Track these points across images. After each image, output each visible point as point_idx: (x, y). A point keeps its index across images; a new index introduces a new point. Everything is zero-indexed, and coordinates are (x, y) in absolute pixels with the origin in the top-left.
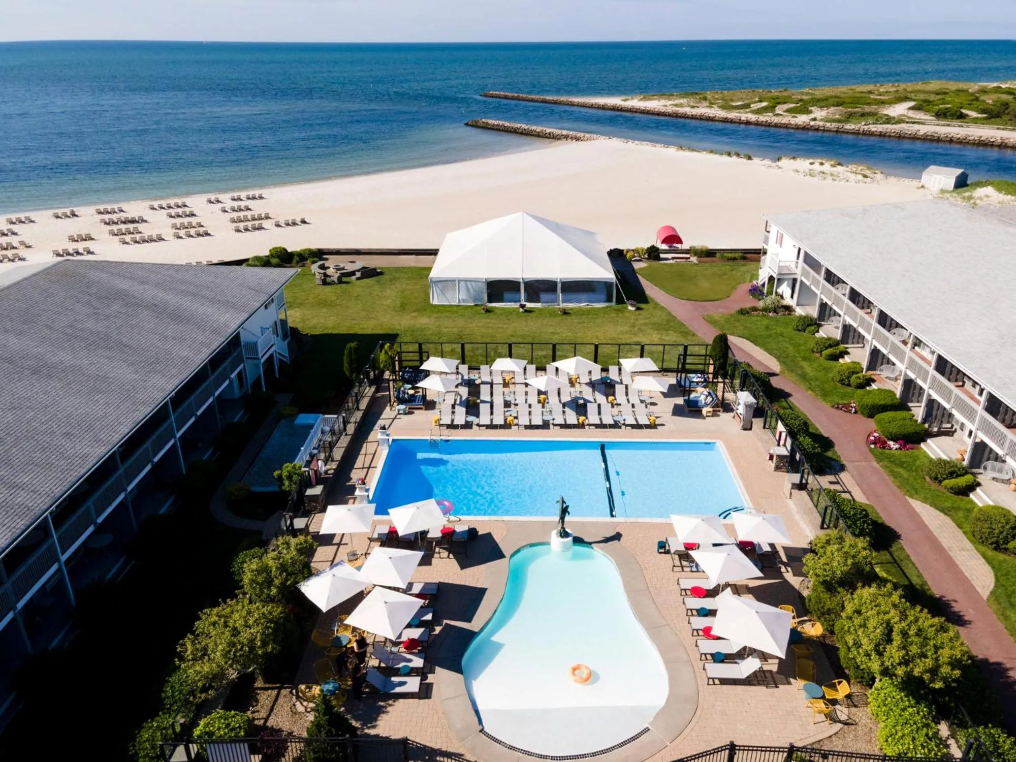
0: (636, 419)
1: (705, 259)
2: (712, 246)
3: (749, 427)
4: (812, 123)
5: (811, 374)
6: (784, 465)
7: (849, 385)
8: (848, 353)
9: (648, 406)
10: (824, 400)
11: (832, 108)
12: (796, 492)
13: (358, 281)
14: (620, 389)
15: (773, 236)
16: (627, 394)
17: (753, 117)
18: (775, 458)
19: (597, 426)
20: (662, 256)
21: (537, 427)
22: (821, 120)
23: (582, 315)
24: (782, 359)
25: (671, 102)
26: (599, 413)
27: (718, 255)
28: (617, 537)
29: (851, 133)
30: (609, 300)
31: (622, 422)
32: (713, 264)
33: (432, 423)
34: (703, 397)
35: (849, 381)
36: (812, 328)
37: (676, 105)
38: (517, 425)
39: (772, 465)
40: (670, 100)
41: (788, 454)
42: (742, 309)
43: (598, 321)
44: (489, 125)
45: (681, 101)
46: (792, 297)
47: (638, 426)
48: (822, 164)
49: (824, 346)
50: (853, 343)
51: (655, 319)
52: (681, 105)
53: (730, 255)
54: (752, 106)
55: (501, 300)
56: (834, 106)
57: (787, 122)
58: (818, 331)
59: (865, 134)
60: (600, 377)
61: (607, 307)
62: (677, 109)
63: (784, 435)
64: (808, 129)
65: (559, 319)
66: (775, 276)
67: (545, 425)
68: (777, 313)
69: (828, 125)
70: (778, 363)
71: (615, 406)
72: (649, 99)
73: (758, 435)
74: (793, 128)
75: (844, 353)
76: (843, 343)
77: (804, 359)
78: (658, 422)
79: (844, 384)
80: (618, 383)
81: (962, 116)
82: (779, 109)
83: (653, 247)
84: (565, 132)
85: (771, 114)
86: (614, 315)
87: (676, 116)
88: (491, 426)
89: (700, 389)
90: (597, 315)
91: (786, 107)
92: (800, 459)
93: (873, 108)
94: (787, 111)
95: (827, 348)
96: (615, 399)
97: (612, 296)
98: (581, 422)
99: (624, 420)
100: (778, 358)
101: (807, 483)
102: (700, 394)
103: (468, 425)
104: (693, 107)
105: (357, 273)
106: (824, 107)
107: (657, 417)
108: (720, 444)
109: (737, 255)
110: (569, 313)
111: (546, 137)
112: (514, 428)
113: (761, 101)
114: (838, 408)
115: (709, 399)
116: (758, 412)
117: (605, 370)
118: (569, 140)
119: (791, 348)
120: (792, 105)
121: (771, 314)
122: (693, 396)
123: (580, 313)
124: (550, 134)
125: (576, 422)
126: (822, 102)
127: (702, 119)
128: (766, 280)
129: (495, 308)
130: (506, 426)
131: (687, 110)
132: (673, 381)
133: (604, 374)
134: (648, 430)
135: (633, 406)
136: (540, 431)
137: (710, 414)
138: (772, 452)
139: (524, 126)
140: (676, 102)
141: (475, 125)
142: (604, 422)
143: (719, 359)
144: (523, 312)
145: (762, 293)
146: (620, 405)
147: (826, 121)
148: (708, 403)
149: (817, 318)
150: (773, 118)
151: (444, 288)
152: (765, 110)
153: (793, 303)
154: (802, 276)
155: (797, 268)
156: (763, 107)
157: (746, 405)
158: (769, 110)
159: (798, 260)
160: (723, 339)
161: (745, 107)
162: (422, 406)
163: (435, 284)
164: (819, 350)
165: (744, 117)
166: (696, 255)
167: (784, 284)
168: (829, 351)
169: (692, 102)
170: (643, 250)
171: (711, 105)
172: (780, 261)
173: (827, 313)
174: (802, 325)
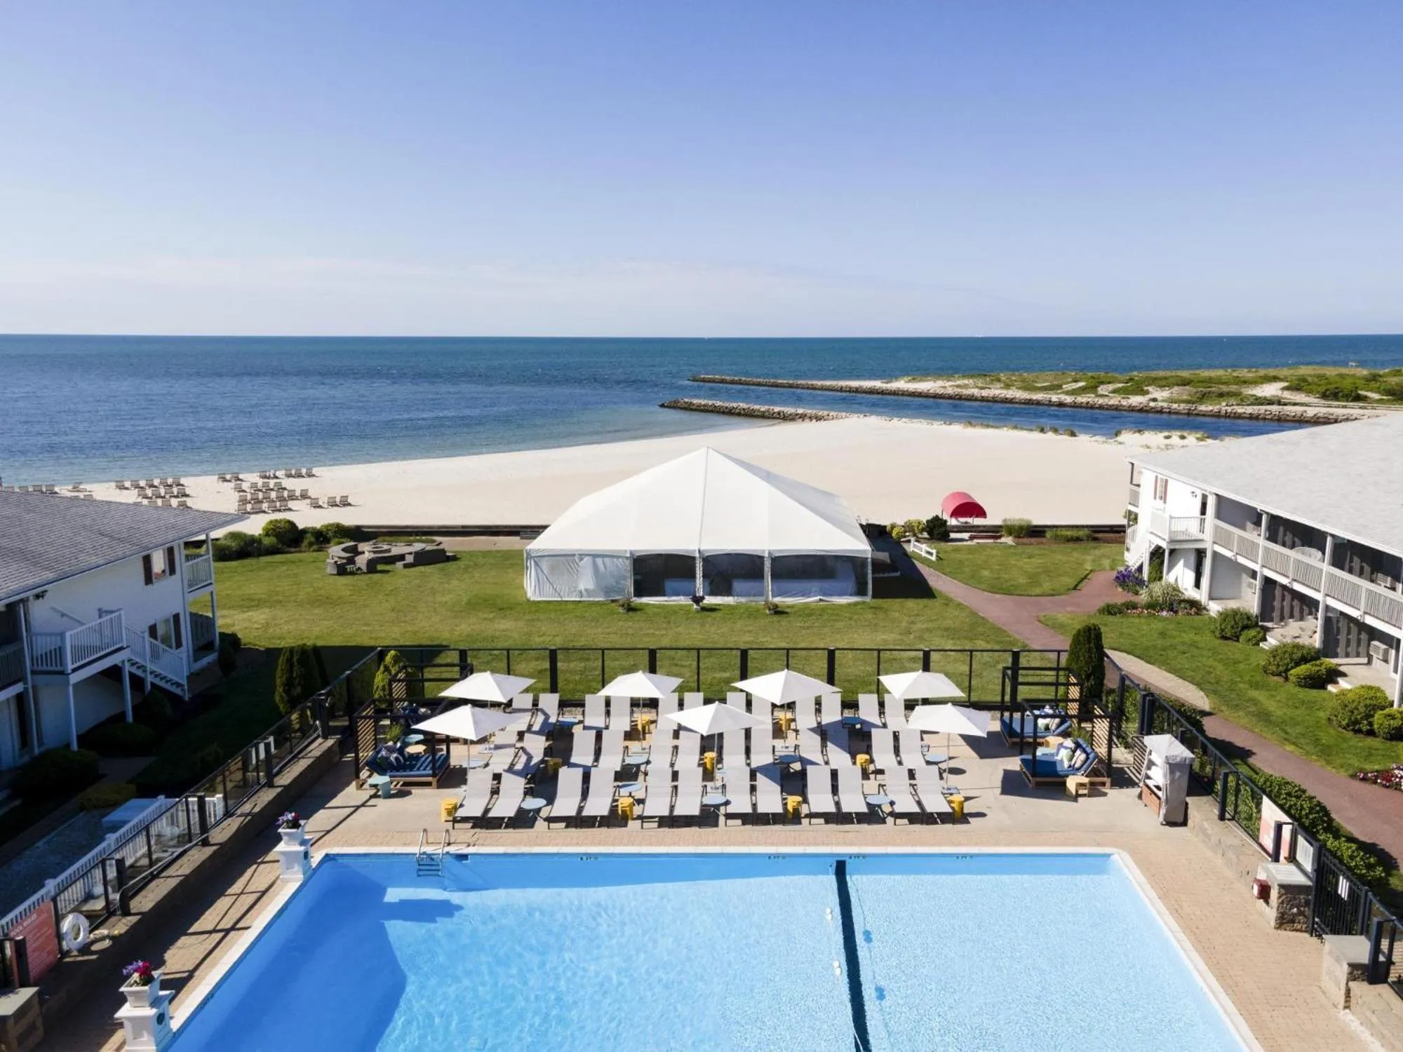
0: (919, 803)
1: (1025, 540)
2: (1038, 521)
3: (1181, 819)
4: (1152, 404)
5: (1279, 713)
6: (1300, 913)
7: (1371, 733)
8: (1344, 675)
9: (945, 775)
10: (1328, 763)
11: (1176, 388)
12: (1359, 988)
13: (407, 570)
14: (880, 740)
15: (1146, 491)
16: (897, 751)
17: (1068, 399)
18: (1274, 894)
19: (829, 818)
20: (953, 535)
21: (687, 821)
22: (1163, 401)
23: (810, 615)
24: (1208, 686)
25: (951, 383)
26: (835, 790)
27: (1048, 534)
29: (1209, 416)
30: (861, 591)
31: (887, 809)
32: (1042, 546)
33: (439, 814)
34: (1063, 755)
35: (1371, 724)
36: (1252, 633)
37: (958, 386)
38: (641, 818)
39: (1270, 913)
41: (1309, 883)
42: (1108, 606)
43: (840, 625)
44: (694, 405)
45: (966, 382)
46: (1197, 585)
47: (922, 818)
48: (1183, 437)
49: (1292, 660)
50: (1347, 655)
51: (949, 623)
52: (966, 386)
53: (1069, 533)
54: (1064, 386)
55: (659, 592)
56: (1178, 385)
57: (1116, 403)
58: (1264, 639)
59: (1229, 416)
60: (839, 718)
61: (856, 604)
62: (959, 390)
63: (1287, 831)
64: (1147, 411)
65: (763, 622)
66: (1164, 545)
67: (708, 817)
68: (1176, 612)
69: (1175, 406)
70: (1202, 694)
71: (872, 776)
72: (920, 381)
73: (1208, 836)
74: (1125, 410)
75: (1334, 675)
76: (1327, 656)
77: (1255, 685)
78: (969, 807)
79: (1359, 731)
80: (876, 726)
81: (1358, 398)
82: (1102, 390)
83: (936, 519)
84: (800, 411)
85: (1093, 395)
86: (870, 616)
87: (960, 398)
88: (579, 821)
89: (1053, 740)
90: (838, 615)
91: (1111, 387)
92: (1351, 892)
93: (1233, 388)
94: (1114, 391)
95: (1297, 664)
96: (872, 761)
97: (866, 583)
98: (790, 808)
99: (892, 803)
100: (1199, 685)
101: (1390, 962)
102: (1058, 750)
103: (523, 820)
104: (982, 388)
105: (407, 556)
106: (1164, 386)
107: (967, 799)
108: (1121, 859)
109: (1081, 533)
110: (787, 613)
111: (774, 418)
112: (633, 825)
113: (1076, 381)
114: (1364, 779)
115: (1080, 757)
116: (1198, 784)
117: (850, 704)
118: (807, 420)
119: (1220, 667)
120: (1120, 385)
121: (1164, 613)
122: (1040, 752)
123: (806, 612)
124: (779, 413)
125: (780, 810)
126: (1162, 383)
127: (996, 401)
128: (1146, 559)
129: (647, 605)
130: (616, 819)
131: (976, 392)
132: (996, 726)
133: (848, 714)
134: (949, 826)
135: (911, 774)
136: (694, 831)
137: (1086, 792)
138: (1262, 876)
139: (743, 405)
140: (958, 382)
141: (674, 406)
142: (845, 809)
143: (1088, 677)
144: (697, 611)
145: (1140, 583)
146: (881, 772)
147: (1172, 402)
148: (1077, 766)
149: (1259, 615)
150: (1096, 400)
151: (553, 569)
152: (1083, 390)
153: (1201, 596)
154: (1215, 543)
155: (1202, 531)
156: (1080, 388)
157: (1170, 764)
158: (1088, 390)
159: (1203, 517)
160: (1093, 636)
161: (1055, 388)
162: (430, 779)
163: (535, 562)
164: (1281, 669)
165: (1055, 398)
166: (1010, 534)
167: (1182, 562)
168: (1303, 669)
169: (980, 383)
170: (919, 523)
171: (1007, 386)
172: (1171, 518)
173: (1277, 604)
174: (1232, 627)
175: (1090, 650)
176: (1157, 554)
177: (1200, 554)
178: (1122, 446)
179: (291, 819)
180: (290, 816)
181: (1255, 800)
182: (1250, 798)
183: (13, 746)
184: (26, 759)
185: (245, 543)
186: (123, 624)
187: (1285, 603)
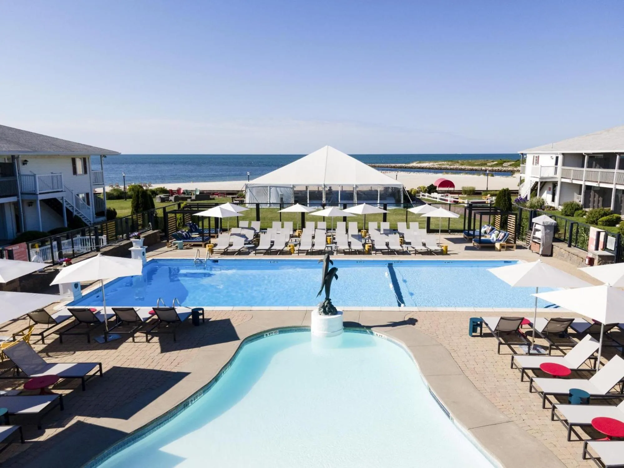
0: (426, 248)
2: (478, 189)
3: (550, 254)
18: (596, 261)
25: (437, 163)
26: (387, 245)
27: (483, 194)
28: (412, 321)
34: (494, 237)
36: (579, 213)
38: (298, 251)
40: (435, 162)
41: (613, 255)
45: (444, 163)
46: (553, 200)
49: (599, 215)
52: (443, 164)
54: (488, 164)
57: (512, 169)
62: (440, 166)
63: (602, 236)
66: (538, 181)
72: (423, 163)
73: (563, 255)
75: (619, 221)
82: (504, 165)
83: (431, 185)
87: (441, 169)
88: (269, 253)
91: (509, 164)
94: (511, 165)
95: (602, 216)
97: (400, 201)
104: (451, 165)
108: (522, 262)
112: (295, 254)
113: (492, 163)
115: (501, 235)
120: (513, 163)
122: (483, 238)
125: (362, 250)
127: (457, 170)
128: (529, 193)
131: (448, 167)
134: (441, 256)
137: (505, 249)
138: (590, 257)
140: (440, 163)
145: (526, 201)
146: (409, 243)
148: (500, 239)
149: (583, 204)
150: (502, 168)
151: (258, 192)
152: (496, 165)
153: (555, 205)
154: (562, 178)
155: (556, 173)
156: (495, 164)
157: (545, 226)
158: (498, 165)
159: (556, 166)
160: (506, 194)
161: (485, 164)
162: (201, 243)
163: (249, 189)
164: (595, 219)
165: (483, 168)
166: (465, 194)
167: (546, 192)
168: (605, 218)
169: (450, 163)
170: (424, 187)
171: (462, 165)
172: (541, 166)
173: (591, 199)
174: (570, 209)
175: (505, 200)
176: (534, 190)
177: (555, 184)
178: (515, 178)
179: (136, 235)
180: (136, 234)
181: (586, 233)
182: (584, 232)
183: (13, 231)
184: (19, 234)
185: (120, 193)
186: (63, 184)
187: (595, 199)
